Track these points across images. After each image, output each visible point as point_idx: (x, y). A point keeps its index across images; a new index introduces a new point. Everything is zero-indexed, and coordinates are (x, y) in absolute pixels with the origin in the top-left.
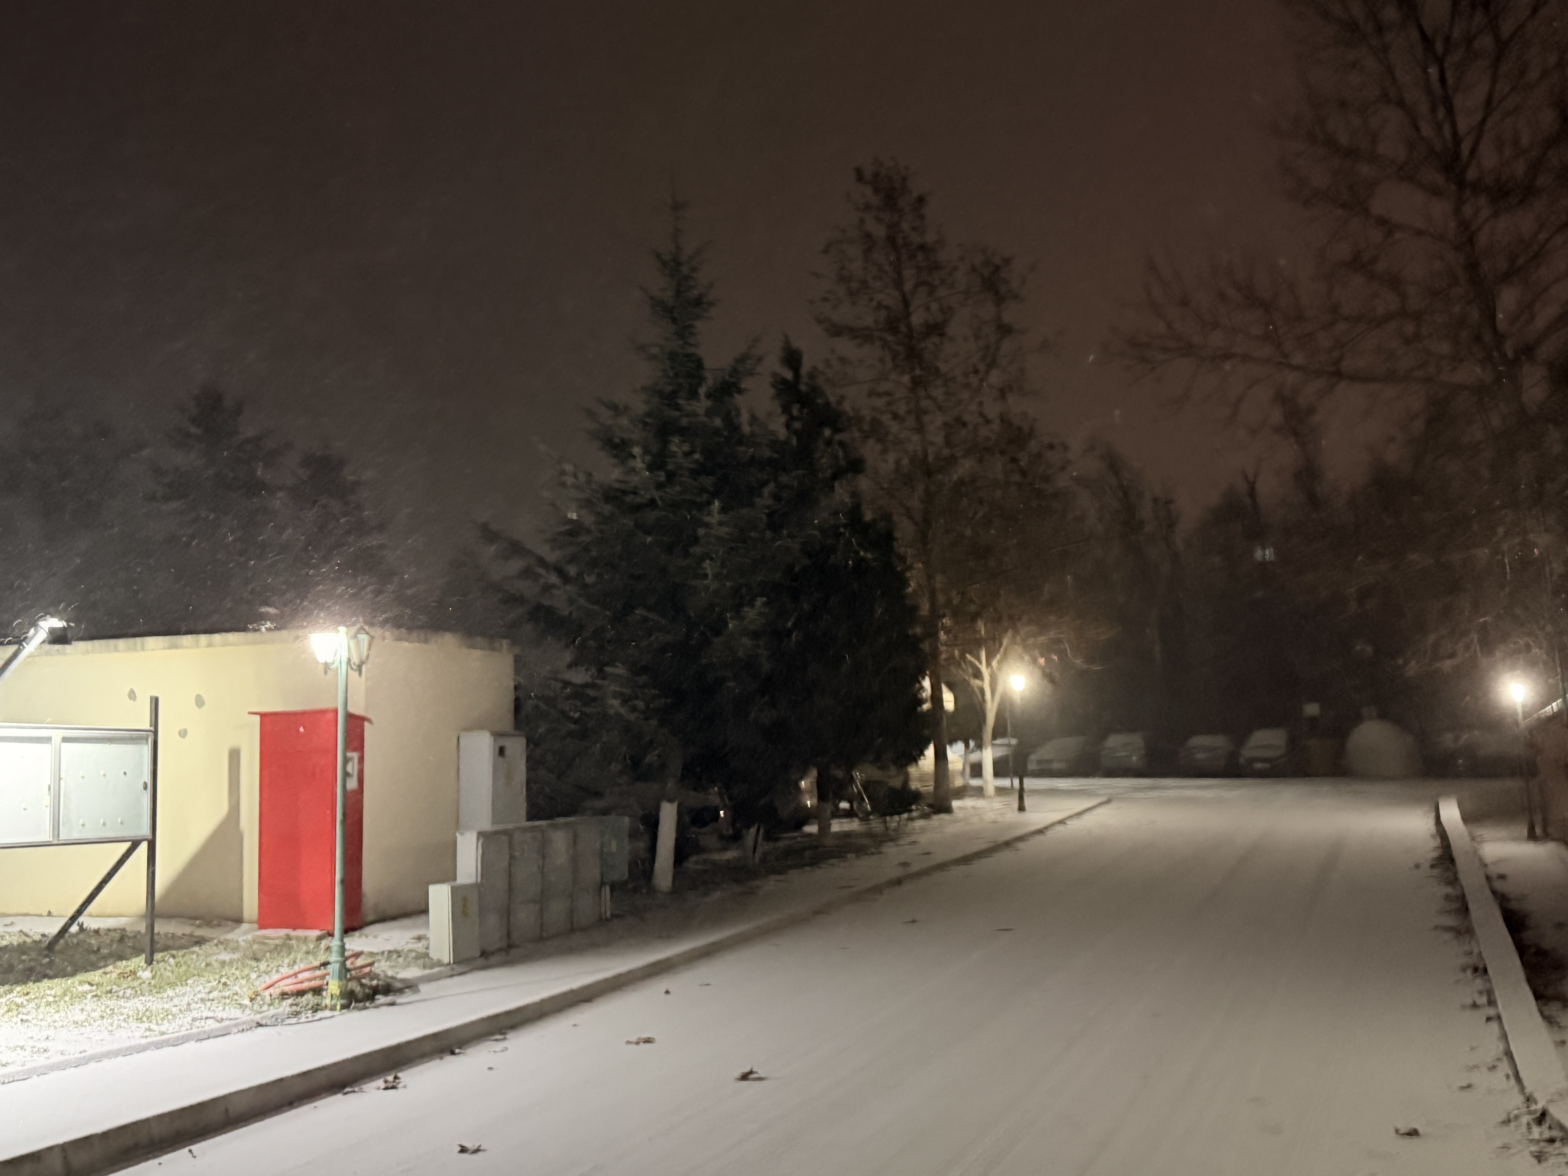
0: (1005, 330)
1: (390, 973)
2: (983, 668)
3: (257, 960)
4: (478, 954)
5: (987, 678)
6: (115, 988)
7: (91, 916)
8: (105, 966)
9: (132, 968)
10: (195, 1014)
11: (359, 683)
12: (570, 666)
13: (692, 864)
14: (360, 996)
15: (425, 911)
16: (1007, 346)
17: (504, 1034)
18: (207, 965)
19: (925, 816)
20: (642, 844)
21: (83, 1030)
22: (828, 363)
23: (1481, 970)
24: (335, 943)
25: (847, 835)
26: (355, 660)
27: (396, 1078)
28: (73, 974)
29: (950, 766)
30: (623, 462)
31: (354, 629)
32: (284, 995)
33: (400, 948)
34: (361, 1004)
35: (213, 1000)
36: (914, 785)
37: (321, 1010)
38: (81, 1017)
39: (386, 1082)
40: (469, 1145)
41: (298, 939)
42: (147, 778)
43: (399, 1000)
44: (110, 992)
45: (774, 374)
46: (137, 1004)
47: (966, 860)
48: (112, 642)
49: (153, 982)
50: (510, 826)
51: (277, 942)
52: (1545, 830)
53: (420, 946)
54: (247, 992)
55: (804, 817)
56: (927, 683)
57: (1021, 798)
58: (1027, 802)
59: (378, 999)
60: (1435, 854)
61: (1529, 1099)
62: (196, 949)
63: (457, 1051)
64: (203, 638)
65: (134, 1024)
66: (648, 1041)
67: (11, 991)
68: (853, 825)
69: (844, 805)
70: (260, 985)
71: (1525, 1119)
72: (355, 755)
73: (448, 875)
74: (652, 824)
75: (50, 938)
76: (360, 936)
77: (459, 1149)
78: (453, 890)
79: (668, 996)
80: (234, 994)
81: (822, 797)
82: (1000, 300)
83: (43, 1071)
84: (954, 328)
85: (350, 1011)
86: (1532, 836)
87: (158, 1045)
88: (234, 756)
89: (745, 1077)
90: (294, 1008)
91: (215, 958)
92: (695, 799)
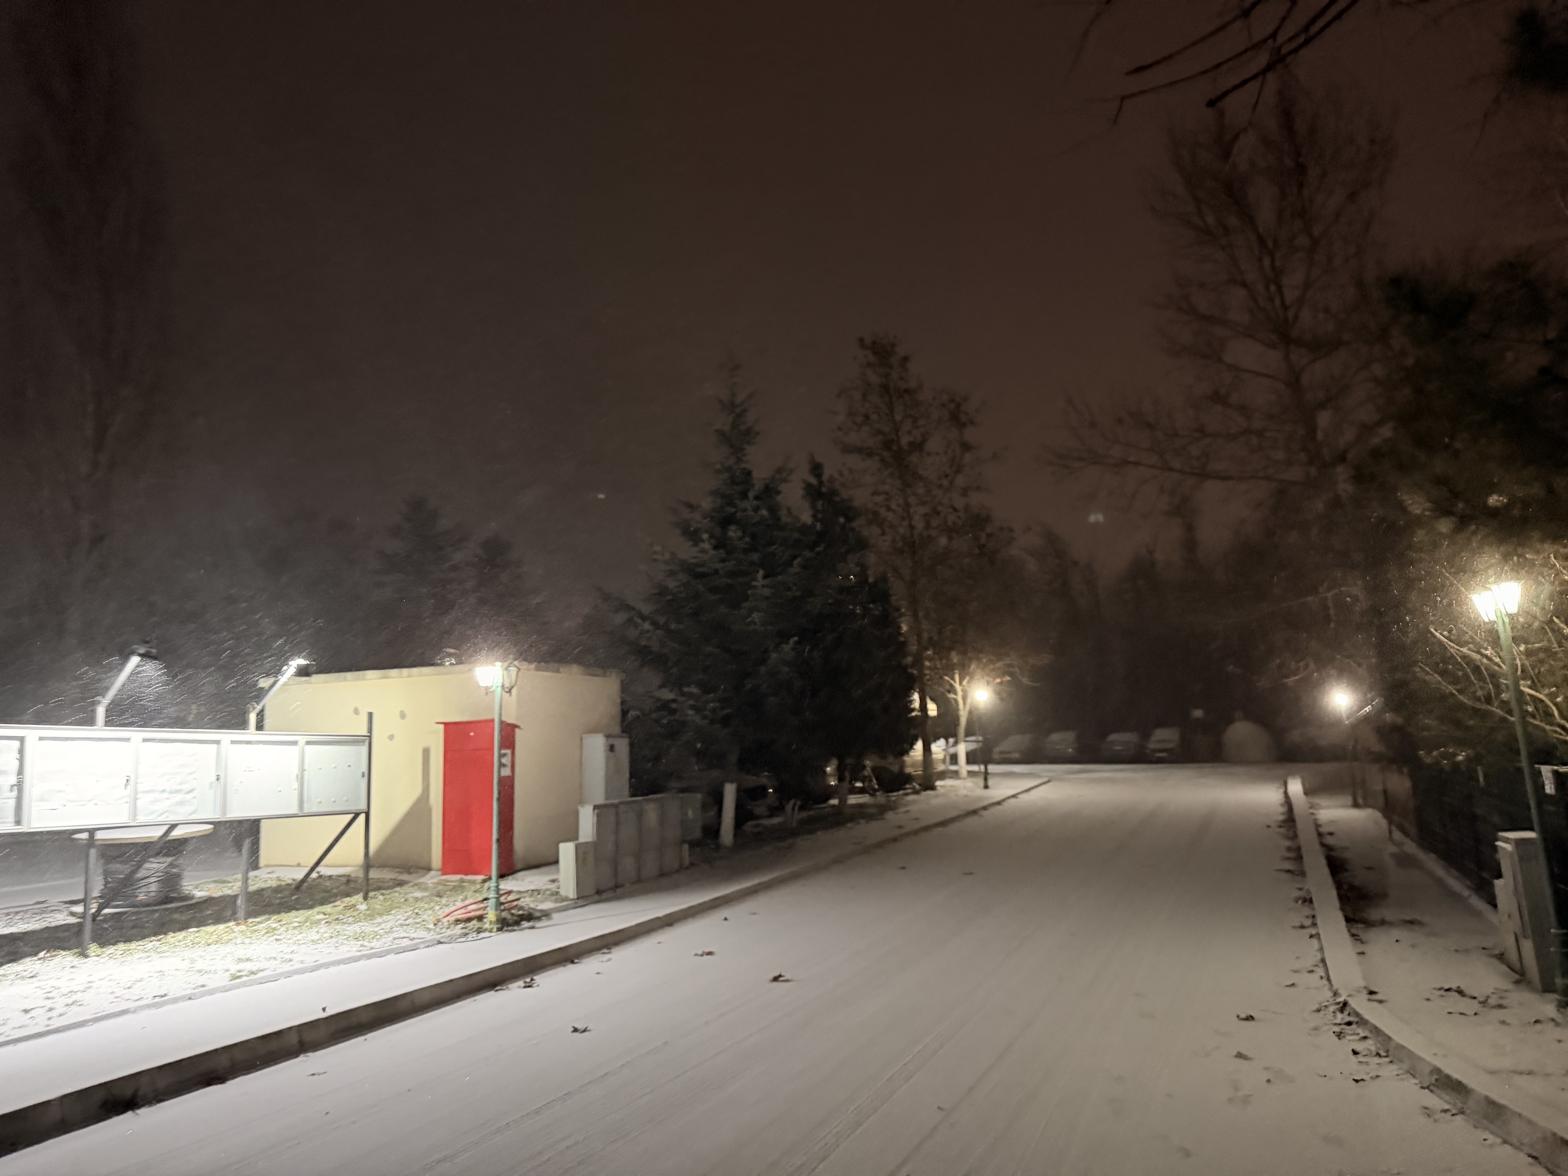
0: (966, 447)
1: (532, 906)
2: (957, 686)
3: (440, 896)
4: (593, 891)
5: (960, 693)
6: (341, 917)
7: (327, 866)
8: (335, 901)
9: (353, 903)
10: (395, 935)
11: (512, 700)
12: (660, 687)
13: (749, 826)
14: (511, 922)
15: (556, 862)
16: (968, 457)
17: (609, 949)
18: (406, 900)
19: (916, 792)
20: (712, 813)
21: (318, 946)
22: (841, 474)
23: (1308, 901)
24: (492, 884)
25: (861, 806)
26: (507, 685)
27: (532, 980)
28: (311, 907)
29: (934, 756)
30: (696, 544)
31: (506, 664)
32: (457, 921)
33: (539, 888)
34: (510, 928)
35: (409, 925)
36: (908, 770)
37: (482, 932)
38: (316, 937)
39: (525, 982)
40: (580, 1026)
41: (470, 882)
42: (365, 769)
43: (538, 924)
44: (337, 919)
45: (804, 481)
46: (356, 928)
47: (944, 824)
48: (343, 674)
49: (368, 912)
50: (616, 801)
51: (454, 884)
52: (1365, 798)
53: (553, 887)
54: (432, 919)
55: (830, 793)
56: (916, 697)
57: (986, 779)
58: (990, 782)
59: (523, 924)
60: (1282, 818)
61: (1336, 994)
62: (398, 889)
63: (576, 961)
64: (405, 671)
65: (353, 942)
66: (710, 953)
67: (269, 919)
68: (864, 799)
69: (859, 784)
70: (441, 914)
71: (1332, 1008)
72: (509, 752)
73: (572, 835)
74: (718, 799)
75: (297, 882)
76: (513, 879)
77: (573, 1029)
78: (577, 847)
79: (725, 922)
80: (423, 921)
81: (841, 779)
82: (962, 426)
83: (288, 975)
84: (931, 446)
85: (503, 932)
86: (1356, 805)
87: (369, 957)
88: (426, 752)
89: (776, 979)
90: (464, 930)
91: (411, 895)
92: (751, 781)
